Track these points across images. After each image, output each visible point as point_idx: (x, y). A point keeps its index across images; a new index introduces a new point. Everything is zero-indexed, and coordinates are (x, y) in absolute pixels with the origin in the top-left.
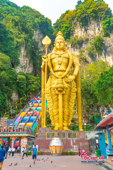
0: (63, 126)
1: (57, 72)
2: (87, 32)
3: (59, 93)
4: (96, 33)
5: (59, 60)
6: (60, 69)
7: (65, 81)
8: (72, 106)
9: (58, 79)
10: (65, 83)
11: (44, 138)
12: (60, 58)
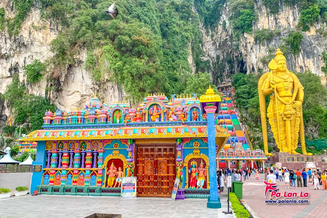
0: (292, 150)
1: (284, 98)
2: (278, 22)
3: (287, 119)
4: (290, 25)
5: (286, 85)
6: (287, 95)
7: (293, 107)
8: (297, 131)
9: (286, 105)
10: (293, 109)
11: (285, 161)
12: (286, 83)
